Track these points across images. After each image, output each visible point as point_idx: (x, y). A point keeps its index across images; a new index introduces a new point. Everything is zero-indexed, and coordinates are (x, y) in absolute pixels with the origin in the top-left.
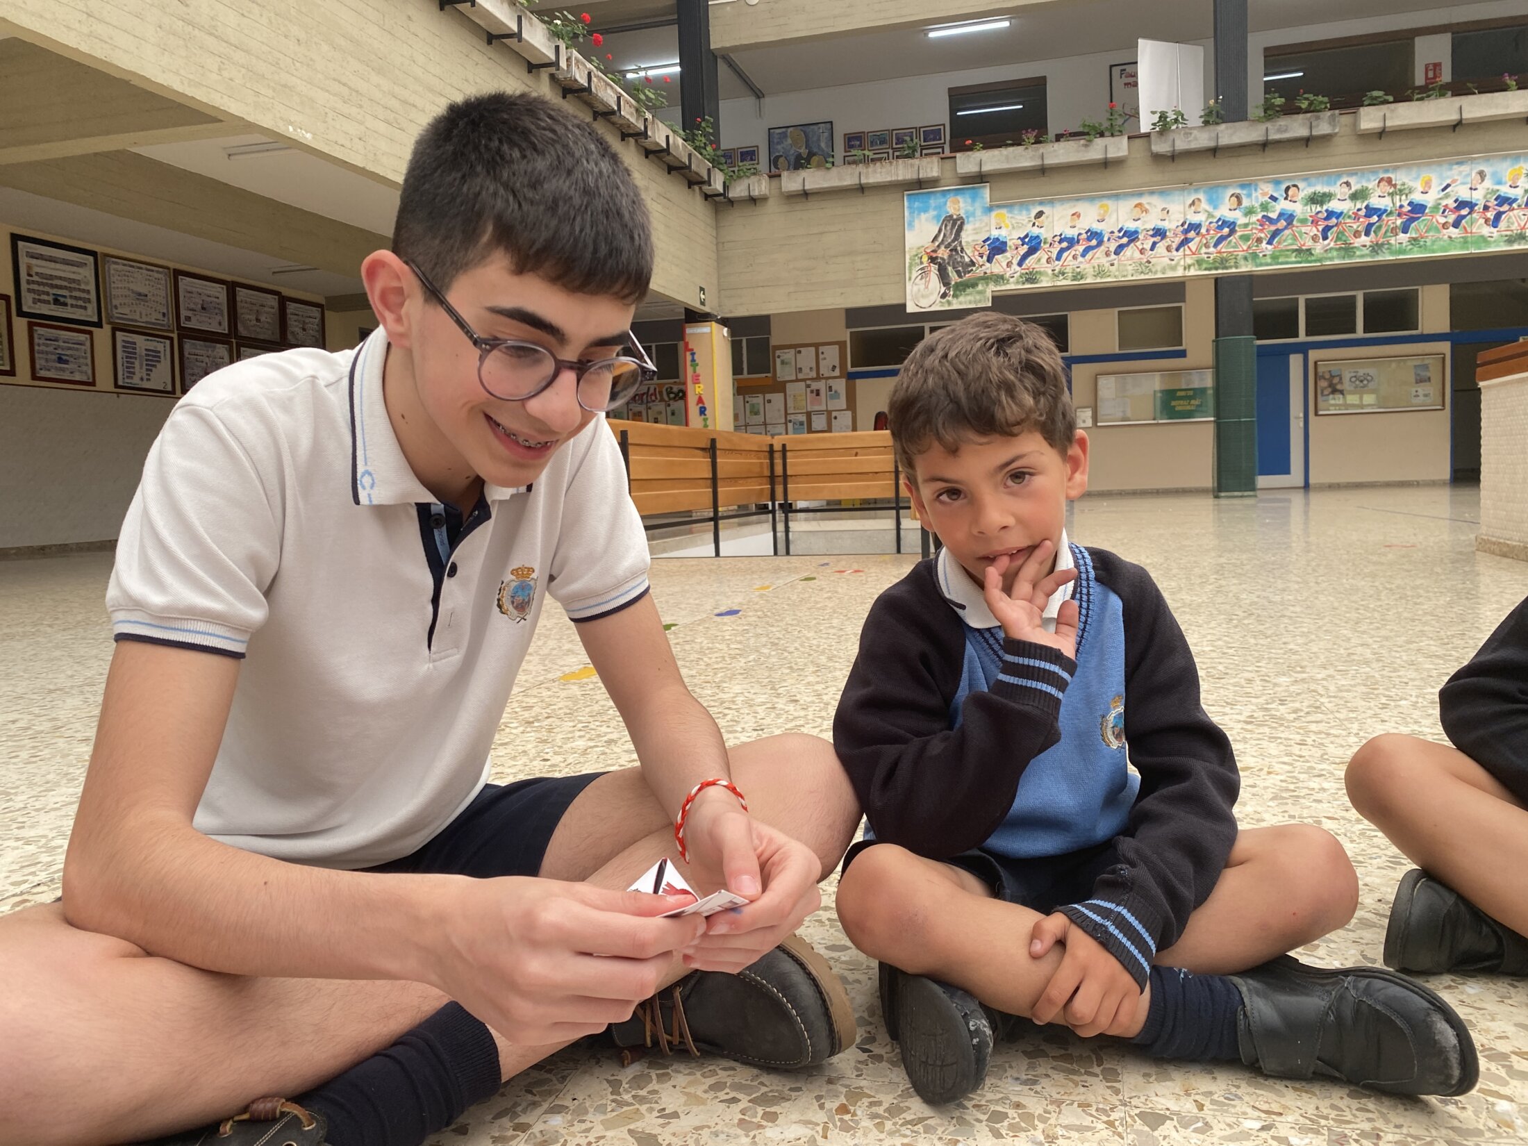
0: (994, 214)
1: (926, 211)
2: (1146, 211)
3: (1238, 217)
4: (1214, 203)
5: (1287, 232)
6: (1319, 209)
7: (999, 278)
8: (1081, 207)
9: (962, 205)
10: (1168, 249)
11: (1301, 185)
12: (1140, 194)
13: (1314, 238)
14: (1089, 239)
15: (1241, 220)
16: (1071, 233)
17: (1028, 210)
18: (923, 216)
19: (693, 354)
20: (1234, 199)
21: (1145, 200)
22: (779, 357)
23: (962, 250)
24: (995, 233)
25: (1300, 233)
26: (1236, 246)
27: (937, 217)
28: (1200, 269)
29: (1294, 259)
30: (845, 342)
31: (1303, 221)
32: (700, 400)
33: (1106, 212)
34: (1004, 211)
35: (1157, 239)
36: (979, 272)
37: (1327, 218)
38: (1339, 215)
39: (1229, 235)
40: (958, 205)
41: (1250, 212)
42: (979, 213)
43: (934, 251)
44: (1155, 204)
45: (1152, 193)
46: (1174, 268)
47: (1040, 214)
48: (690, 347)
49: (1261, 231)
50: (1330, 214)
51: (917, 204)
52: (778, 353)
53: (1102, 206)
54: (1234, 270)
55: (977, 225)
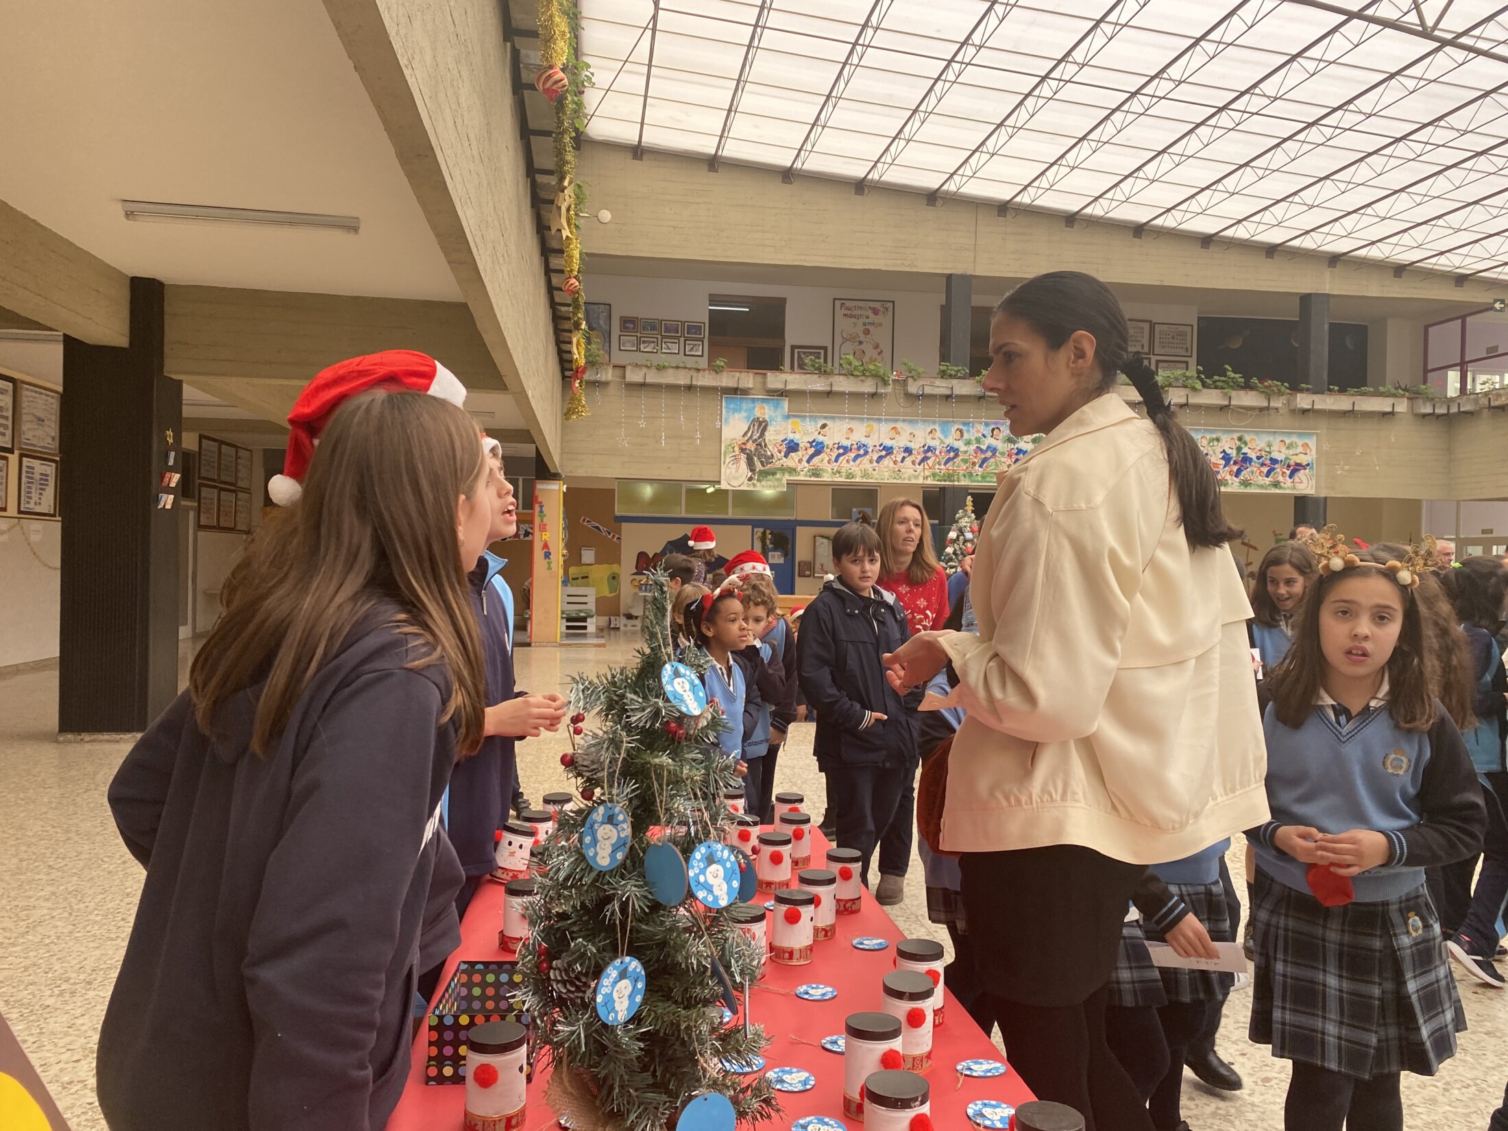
0: (791, 421)
1: (740, 411)
2: (899, 433)
3: (960, 445)
4: (945, 433)
5: (992, 460)
6: (1012, 446)
7: (792, 471)
8: (854, 425)
9: (767, 411)
10: (913, 462)
11: (1002, 428)
12: (896, 421)
14: (859, 449)
15: (963, 448)
16: (847, 443)
17: (816, 421)
18: (737, 416)
19: (541, 507)
20: (958, 432)
21: (899, 425)
23: (766, 445)
24: (791, 436)
25: (1000, 461)
26: (959, 466)
27: (748, 418)
28: (933, 480)
31: (1002, 454)
32: (546, 546)
33: (871, 430)
34: (798, 420)
35: (906, 454)
36: (778, 464)
37: (1017, 454)
39: (954, 458)
40: (765, 411)
41: (968, 443)
42: (779, 419)
43: (744, 444)
44: (905, 428)
45: (904, 421)
46: (916, 477)
47: (824, 426)
48: (539, 500)
49: (976, 457)
50: (1019, 451)
51: (732, 406)
53: (868, 426)
54: (956, 483)
55: (778, 428)
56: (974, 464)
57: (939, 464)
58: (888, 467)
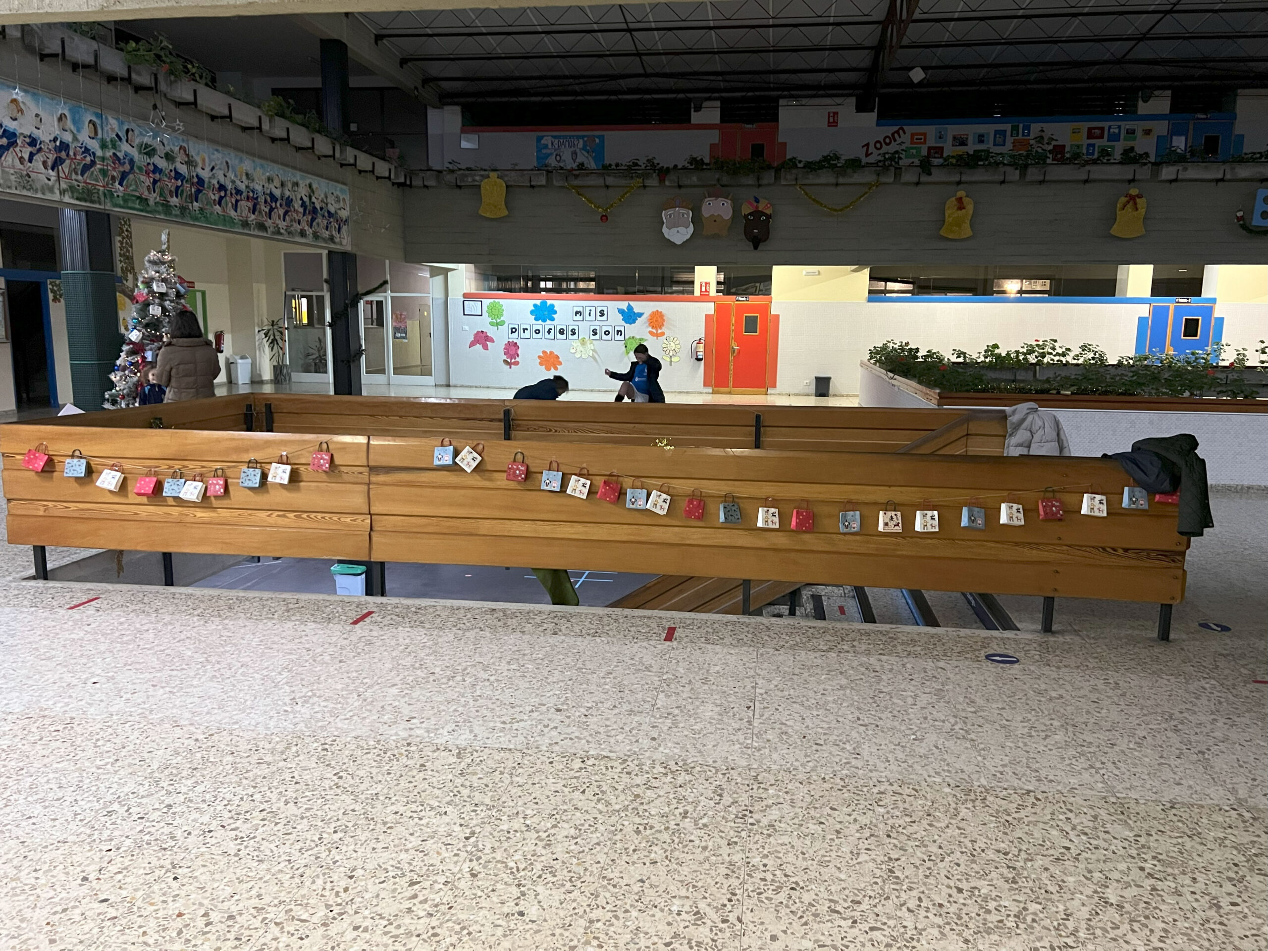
2: (21, 111)
3: (96, 148)
5: (131, 176)
6: (148, 161)
10: (45, 163)
11: (136, 131)
13: (148, 187)
15: (99, 152)
20: (91, 125)
21: (19, 97)
25: (139, 179)
26: (97, 180)
28: (73, 197)
29: (137, 206)
31: (140, 168)
37: (154, 172)
38: (161, 171)
39: (91, 166)
45: (24, 90)
46: (51, 190)
49: (114, 169)
50: (155, 168)
54: (97, 206)
56: (113, 178)
57: (76, 174)
58: (13, 167)
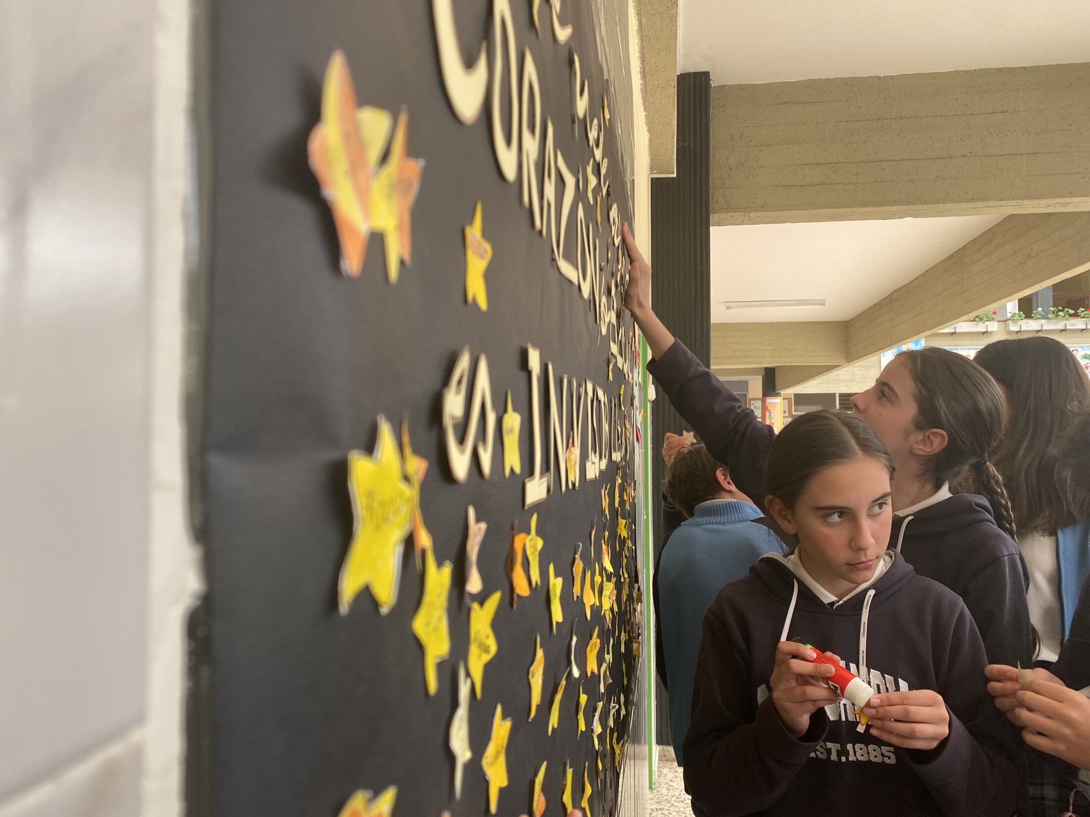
11: (1079, 350)
19: (770, 413)
22: (753, 404)
30: (791, 398)
48: (769, 408)
52: (752, 402)
